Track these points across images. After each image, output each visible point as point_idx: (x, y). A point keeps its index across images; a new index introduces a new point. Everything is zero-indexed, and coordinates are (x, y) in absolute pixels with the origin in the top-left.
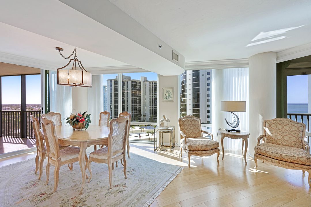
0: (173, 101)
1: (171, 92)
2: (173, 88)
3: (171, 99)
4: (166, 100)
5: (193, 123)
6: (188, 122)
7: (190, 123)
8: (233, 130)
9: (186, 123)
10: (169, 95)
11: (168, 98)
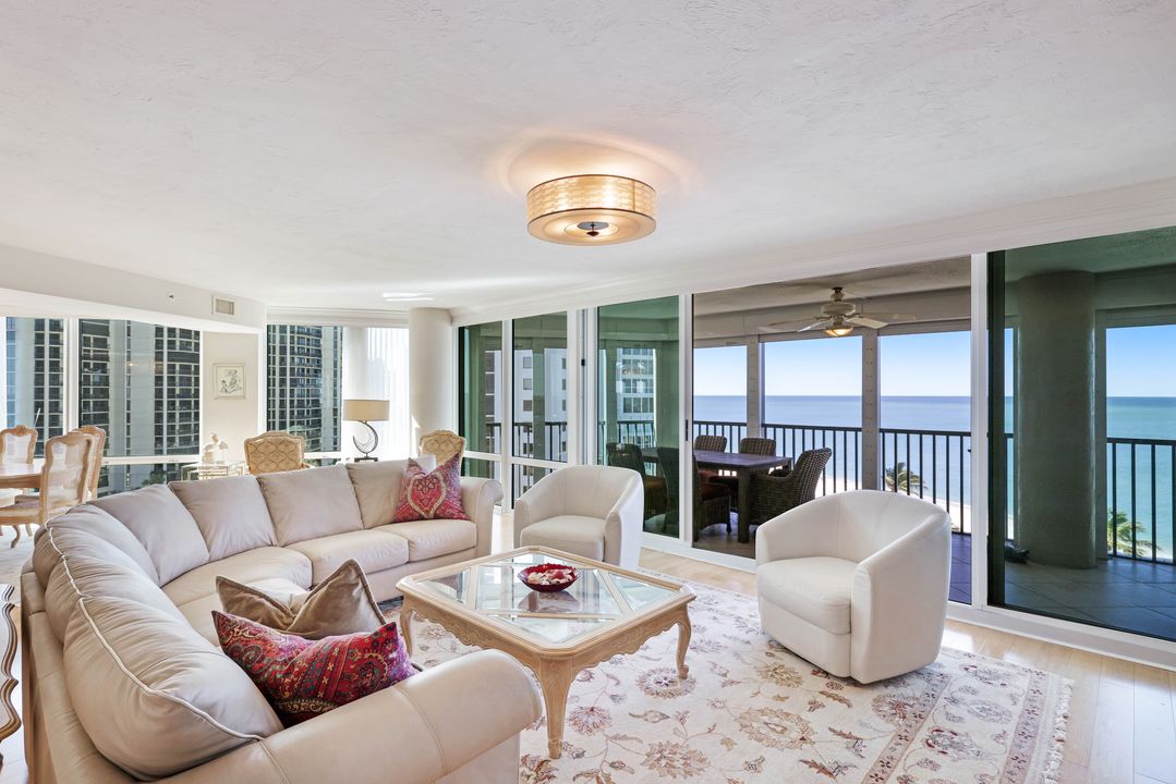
0: (244, 397)
1: (239, 373)
2: (242, 365)
3: (239, 393)
4: (224, 395)
5: (281, 447)
6: (267, 447)
7: (272, 448)
8: (367, 458)
9: (261, 449)
10: (233, 383)
11: (229, 389)
